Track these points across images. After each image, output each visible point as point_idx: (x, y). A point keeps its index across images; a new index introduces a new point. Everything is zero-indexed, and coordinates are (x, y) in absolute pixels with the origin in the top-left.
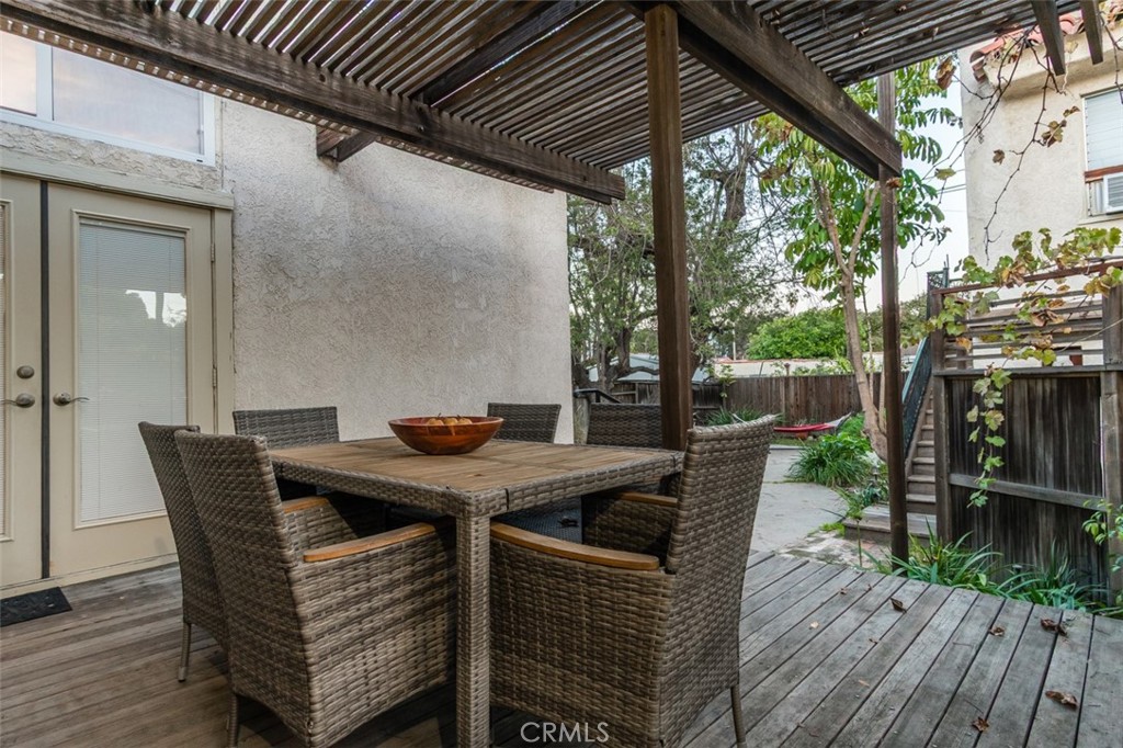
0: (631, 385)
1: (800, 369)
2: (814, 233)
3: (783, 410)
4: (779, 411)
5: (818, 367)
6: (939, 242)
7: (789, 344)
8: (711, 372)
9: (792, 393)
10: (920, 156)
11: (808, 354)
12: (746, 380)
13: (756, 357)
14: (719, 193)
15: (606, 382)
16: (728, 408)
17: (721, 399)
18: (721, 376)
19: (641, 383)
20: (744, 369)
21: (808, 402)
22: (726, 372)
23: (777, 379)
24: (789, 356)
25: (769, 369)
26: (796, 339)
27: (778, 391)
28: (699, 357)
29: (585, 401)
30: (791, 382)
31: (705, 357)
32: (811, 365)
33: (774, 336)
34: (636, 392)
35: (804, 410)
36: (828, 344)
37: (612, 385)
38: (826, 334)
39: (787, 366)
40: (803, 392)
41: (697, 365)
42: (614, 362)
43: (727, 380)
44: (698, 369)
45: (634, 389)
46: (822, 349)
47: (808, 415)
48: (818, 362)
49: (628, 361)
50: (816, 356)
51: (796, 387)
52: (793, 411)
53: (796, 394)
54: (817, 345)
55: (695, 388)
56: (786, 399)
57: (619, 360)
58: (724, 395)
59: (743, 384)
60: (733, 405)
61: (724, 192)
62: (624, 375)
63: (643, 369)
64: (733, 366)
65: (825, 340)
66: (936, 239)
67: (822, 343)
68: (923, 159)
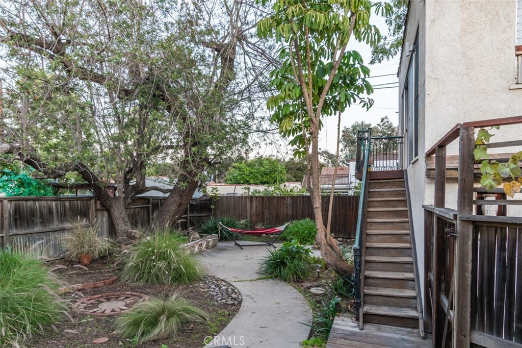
0: (147, 200)
1: (256, 191)
2: (289, 90)
3: (249, 217)
4: (246, 218)
5: (265, 190)
6: (368, 109)
7: (248, 175)
8: (205, 192)
9: (254, 207)
10: (365, 40)
11: (257, 182)
12: (227, 197)
13: (230, 182)
14: (216, 60)
15: (124, 198)
16: (215, 215)
17: (210, 209)
18: (211, 194)
19: (154, 198)
20: (224, 190)
21: (263, 212)
22: (214, 192)
23: (246, 197)
24: (248, 182)
25: (240, 190)
26: (252, 173)
27: (246, 205)
28: (197, 182)
29: (106, 213)
30: (254, 199)
31: (201, 181)
32: (261, 188)
33: (240, 171)
34: (150, 206)
35: (261, 217)
36: (268, 177)
37: (129, 200)
38: (267, 171)
39: (249, 189)
40: (261, 206)
41: (196, 187)
42: (133, 182)
43: (215, 197)
44: (197, 189)
45: (149, 203)
46: (265, 179)
47: (263, 221)
48: (266, 187)
49: (144, 182)
50: (263, 183)
51: (256, 204)
52: (254, 218)
53: (256, 208)
54: (262, 177)
55: (194, 203)
56: (251, 210)
57: (137, 181)
58: (213, 207)
59: (225, 201)
60: (218, 214)
61: (219, 60)
62: (140, 193)
63: (156, 189)
64: (219, 188)
65: (267, 174)
66: (366, 107)
67: (265, 176)
68: (367, 43)
